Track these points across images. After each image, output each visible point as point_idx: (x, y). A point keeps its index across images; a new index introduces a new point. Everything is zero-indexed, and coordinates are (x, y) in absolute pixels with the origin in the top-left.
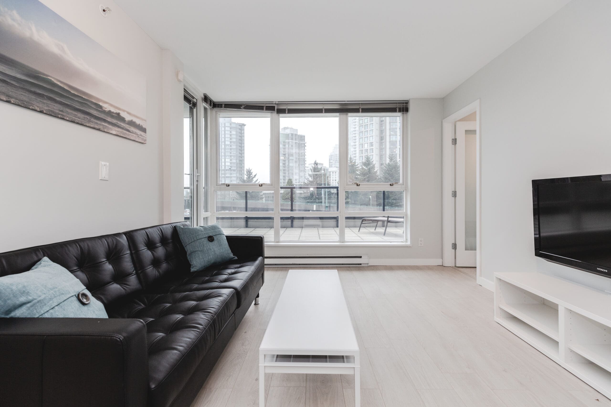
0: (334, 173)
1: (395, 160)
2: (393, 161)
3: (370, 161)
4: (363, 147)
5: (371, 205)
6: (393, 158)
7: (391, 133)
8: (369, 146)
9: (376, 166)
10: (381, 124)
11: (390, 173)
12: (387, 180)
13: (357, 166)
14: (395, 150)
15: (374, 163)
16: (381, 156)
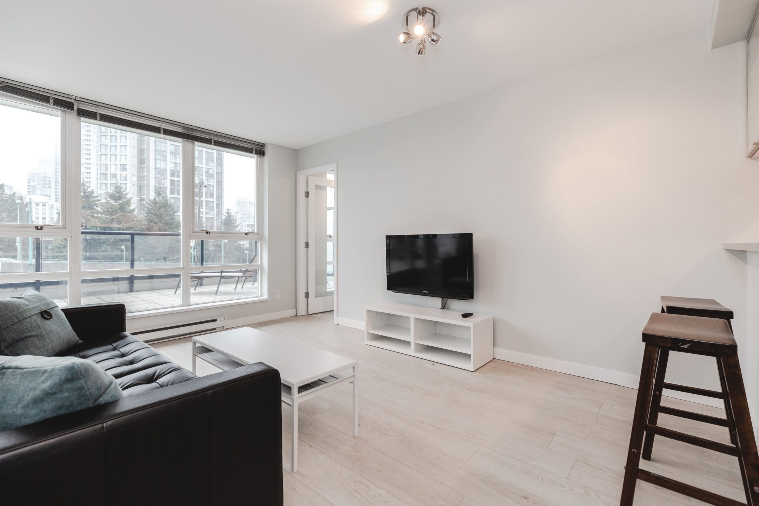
0: (41, 205)
1: (164, 195)
2: (161, 197)
3: (122, 193)
4: (106, 169)
5: (124, 259)
6: (161, 193)
7: (158, 156)
8: (118, 170)
9: (132, 201)
10: (141, 141)
11: (158, 213)
12: (152, 224)
13: (96, 198)
14: (163, 182)
15: (129, 196)
16: (140, 187)
